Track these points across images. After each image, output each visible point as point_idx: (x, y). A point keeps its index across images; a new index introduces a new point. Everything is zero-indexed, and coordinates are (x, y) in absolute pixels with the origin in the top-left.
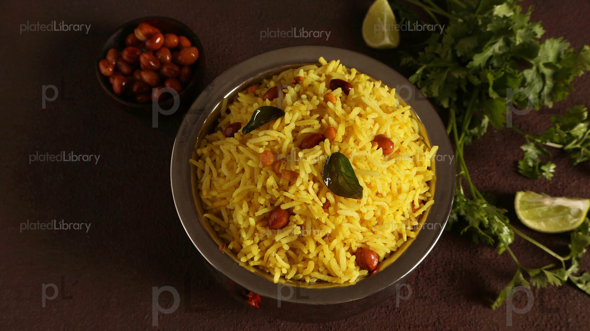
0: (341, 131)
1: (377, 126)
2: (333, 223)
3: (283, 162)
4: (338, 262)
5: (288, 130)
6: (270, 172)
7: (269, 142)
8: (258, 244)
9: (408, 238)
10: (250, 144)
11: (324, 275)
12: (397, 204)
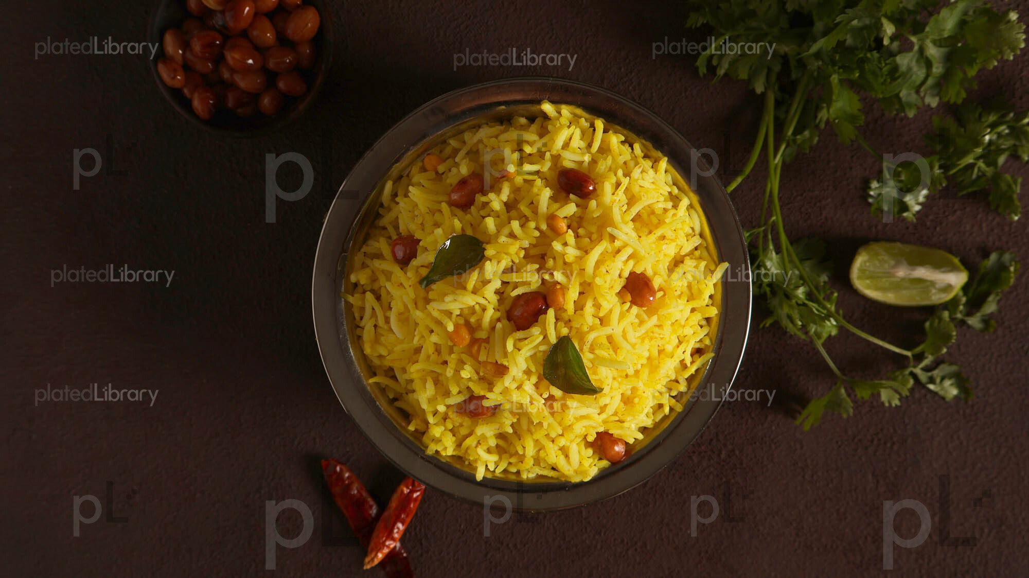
0: (573, 294)
1: (631, 263)
2: (560, 424)
3: (483, 345)
4: (567, 456)
5: (489, 292)
6: (464, 357)
7: (461, 309)
8: (451, 430)
9: (671, 409)
10: (434, 309)
11: (548, 469)
12: (657, 380)
